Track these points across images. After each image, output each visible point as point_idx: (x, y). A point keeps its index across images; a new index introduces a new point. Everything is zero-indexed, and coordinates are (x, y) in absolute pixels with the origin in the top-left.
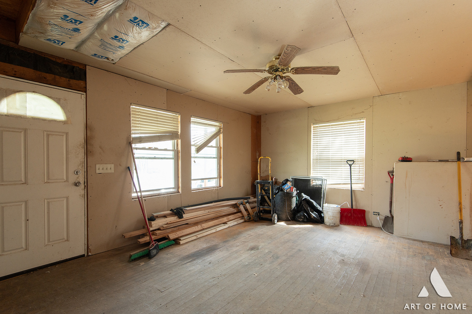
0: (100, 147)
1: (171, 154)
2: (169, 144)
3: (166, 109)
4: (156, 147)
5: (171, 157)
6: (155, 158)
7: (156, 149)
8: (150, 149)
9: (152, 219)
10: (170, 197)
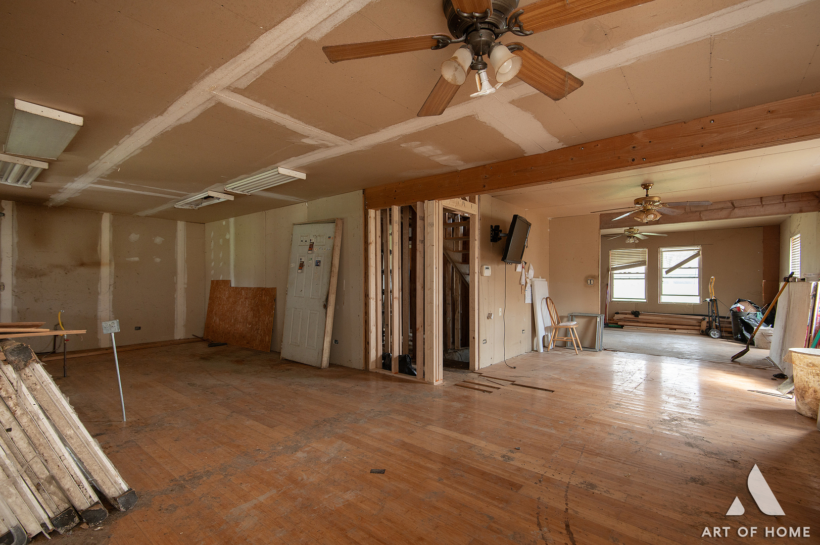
1: (643, 276)
2: (642, 269)
3: (635, 248)
5: (644, 277)
6: (629, 279)
7: (630, 273)
8: (625, 273)
9: (617, 313)
10: (637, 304)
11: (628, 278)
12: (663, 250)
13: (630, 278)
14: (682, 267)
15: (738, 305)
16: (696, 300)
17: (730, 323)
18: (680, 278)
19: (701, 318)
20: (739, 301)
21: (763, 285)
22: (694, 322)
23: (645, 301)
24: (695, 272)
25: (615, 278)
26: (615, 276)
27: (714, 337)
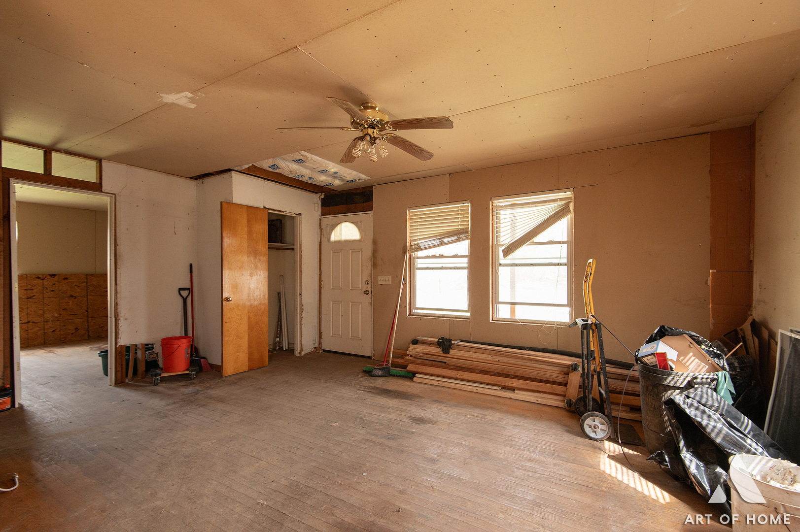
0: (382, 259)
1: (464, 262)
3: (448, 201)
4: (441, 254)
5: (466, 265)
6: (442, 268)
7: (441, 256)
8: (434, 257)
9: (415, 342)
10: (453, 322)
11: (440, 266)
12: (498, 202)
13: (444, 266)
14: (536, 240)
15: (661, 347)
16: (563, 316)
17: (634, 380)
18: (532, 265)
19: (568, 361)
20: (662, 334)
21: (709, 283)
22: (553, 373)
23: (468, 314)
24: (561, 253)
25: (419, 266)
26: (419, 263)
27: (592, 435)
